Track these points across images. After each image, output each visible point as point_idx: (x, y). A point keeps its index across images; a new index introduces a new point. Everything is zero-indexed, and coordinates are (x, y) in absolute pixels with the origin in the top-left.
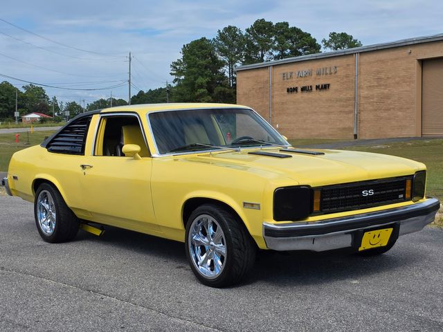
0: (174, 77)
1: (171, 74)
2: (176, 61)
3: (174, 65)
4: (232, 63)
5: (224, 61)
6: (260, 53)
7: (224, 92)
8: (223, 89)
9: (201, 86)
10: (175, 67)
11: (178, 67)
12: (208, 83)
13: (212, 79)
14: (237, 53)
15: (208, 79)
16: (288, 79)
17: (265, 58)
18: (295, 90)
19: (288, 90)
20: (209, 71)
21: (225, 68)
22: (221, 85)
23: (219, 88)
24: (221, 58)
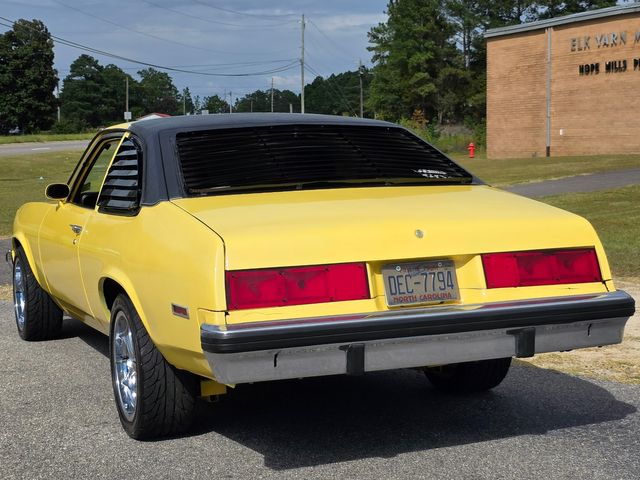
0: (373, 53)
1: (370, 49)
2: (377, 26)
3: (375, 34)
4: (469, 27)
5: (456, 25)
6: (515, 9)
7: (455, 76)
8: (453, 70)
9: (418, 68)
10: (375, 37)
11: (380, 36)
12: (428, 61)
13: (436, 55)
14: (478, 11)
15: (429, 55)
16: (580, 49)
17: (523, 18)
18: (595, 68)
19: (581, 69)
20: (430, 43)
21: (457, 37)
22: (452, 65)
23: (449, 70)
24: (452, 20)
